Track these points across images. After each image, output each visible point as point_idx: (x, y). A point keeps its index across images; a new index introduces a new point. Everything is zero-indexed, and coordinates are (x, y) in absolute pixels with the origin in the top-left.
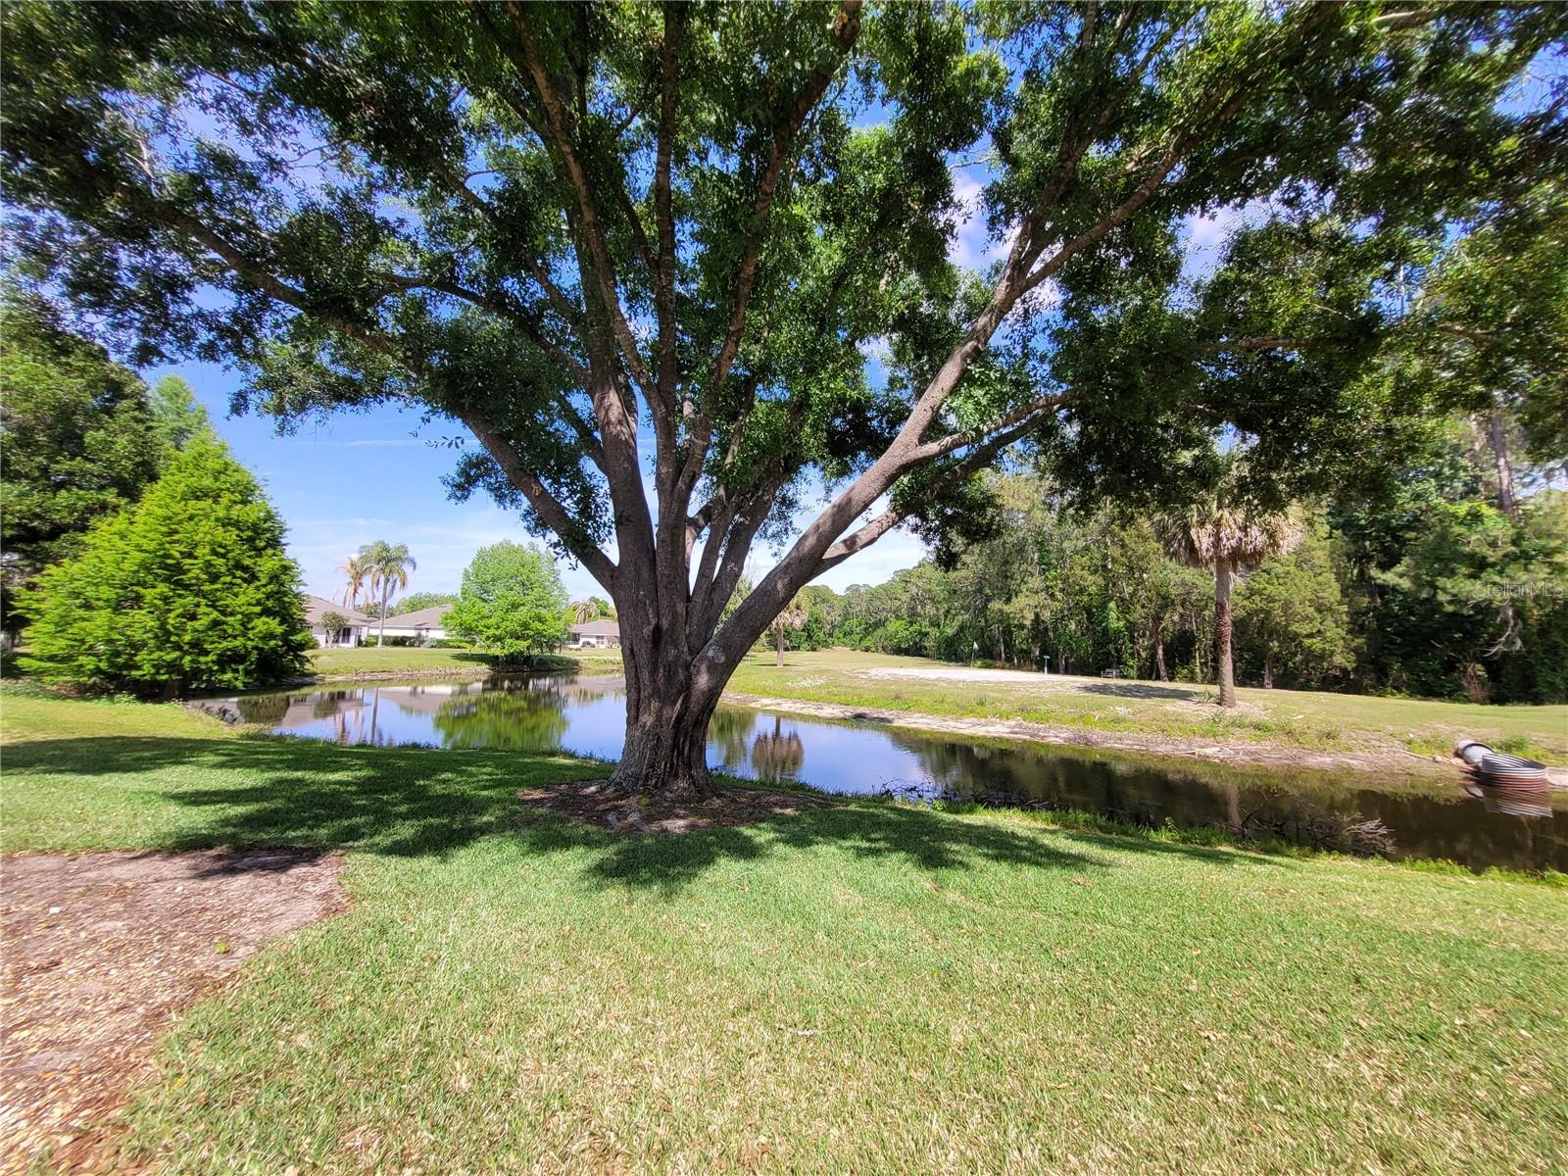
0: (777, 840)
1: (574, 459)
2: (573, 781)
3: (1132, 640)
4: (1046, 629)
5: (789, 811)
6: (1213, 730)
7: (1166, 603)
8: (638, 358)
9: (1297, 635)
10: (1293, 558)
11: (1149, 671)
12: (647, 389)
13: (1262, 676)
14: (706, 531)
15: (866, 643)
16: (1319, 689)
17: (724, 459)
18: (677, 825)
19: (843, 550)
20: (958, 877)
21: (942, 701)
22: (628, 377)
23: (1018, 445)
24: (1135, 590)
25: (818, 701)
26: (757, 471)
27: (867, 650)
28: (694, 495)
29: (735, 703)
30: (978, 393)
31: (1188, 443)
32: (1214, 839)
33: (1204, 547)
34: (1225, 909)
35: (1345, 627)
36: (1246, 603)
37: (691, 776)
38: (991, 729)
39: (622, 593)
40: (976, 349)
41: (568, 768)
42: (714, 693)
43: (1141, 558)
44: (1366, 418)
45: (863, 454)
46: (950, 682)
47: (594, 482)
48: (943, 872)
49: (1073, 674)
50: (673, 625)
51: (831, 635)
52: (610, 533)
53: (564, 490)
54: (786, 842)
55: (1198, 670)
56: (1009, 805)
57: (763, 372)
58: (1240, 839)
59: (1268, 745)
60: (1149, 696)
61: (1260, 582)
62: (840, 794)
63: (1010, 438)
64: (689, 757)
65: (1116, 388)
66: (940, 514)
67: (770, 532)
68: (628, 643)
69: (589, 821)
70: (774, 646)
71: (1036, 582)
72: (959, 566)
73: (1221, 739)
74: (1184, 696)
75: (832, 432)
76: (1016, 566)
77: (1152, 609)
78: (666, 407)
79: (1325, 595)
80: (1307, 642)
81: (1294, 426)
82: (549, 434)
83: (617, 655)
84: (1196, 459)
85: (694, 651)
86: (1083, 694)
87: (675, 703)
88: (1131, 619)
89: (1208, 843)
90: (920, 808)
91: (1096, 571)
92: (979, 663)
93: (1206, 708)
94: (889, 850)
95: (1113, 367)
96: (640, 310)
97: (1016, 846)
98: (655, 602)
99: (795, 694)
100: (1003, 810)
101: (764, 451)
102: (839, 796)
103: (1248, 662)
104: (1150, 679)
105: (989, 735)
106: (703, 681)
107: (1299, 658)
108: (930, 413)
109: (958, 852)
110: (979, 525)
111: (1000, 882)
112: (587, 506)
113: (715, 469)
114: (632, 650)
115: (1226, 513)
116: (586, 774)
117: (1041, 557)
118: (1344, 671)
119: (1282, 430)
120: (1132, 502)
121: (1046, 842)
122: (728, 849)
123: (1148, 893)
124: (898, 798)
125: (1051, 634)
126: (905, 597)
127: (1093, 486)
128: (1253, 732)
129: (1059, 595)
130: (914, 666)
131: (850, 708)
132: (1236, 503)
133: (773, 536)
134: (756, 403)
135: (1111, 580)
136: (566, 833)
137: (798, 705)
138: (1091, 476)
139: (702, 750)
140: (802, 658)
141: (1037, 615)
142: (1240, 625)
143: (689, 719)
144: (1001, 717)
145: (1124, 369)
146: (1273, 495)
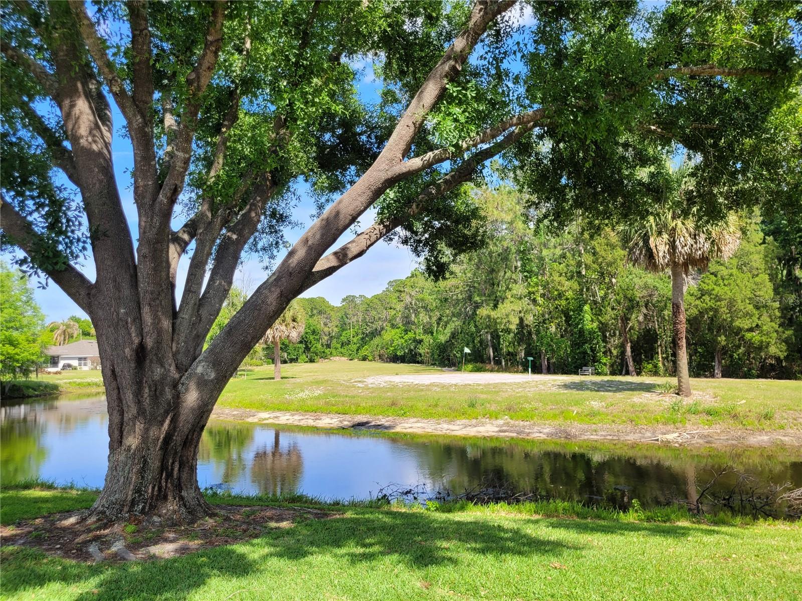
0: (271, 555)
1: (42, 170)
2: (50, 514)
3: (605, 339)
4: (530, 333)
5: (285, 525)
6: (673, 418)
7: (632, 305)
8: (110, 65)
9: (740, 330)
10: (735, 262)
11: (620, 368)
12: (120, 96)
13: (713, 367)
14: (193, 245)
15: (363, 352)
16: (758, 377)
17: (208, 173)
18: (165, 550)
19: (334, 262)
20: (446, 572)
21: (436, 405)
22: (100, 84)
23: (498, 160)
24: (606, 294)
25: (316, 411)
26: (243, 185)
27: (364, 359)
28: (177, 208)
29: (231, 419)
30: (456, 110)
31: (643, 160)
32: (673, 516)
33: (661, 254)
34: (680, 578)
35: (778, 321)
36: (698, 302)
37: (182, 498)
38: (481, 429)
39: (100, 313)
40: (454, 68)
41: (45, 500)
42: (204, 411)
43: (610, 264)
44: (786, 140)
45: (353, 168)
46: (443, 386)
47: (64, 195)
48: (433, 570)
49: (555, 373)
50: (158, 342)
51: (328, 346)
52: (84, 248)
53: (30, 203)
54: (280, 555)
55: (660, 365)
56: (497, 500)
57: (249, 84)
58: (695, 513)
59: (717, 428)
60: (618, 390)
61: (710, 283)
62: (337, 503)
63: (488, 154)
64: (179, 479)
65: (580, 108)
66: (427, 226)
67: (260, 246)
68: (108, 364)
69: (67, 554)
70: (271, 357)
71: (519, 289)
72: (447, 275)
73: (679, 425)
74: (648, 388)
75: (321, 146)
76: (502, 273)
77: (620, 310)
78: (143, 116)
79: (761, 293)
80: (748, 335)
81: (730, 146)
82: (12, 144)
83: (95, 376)
84: (652, 175)
85: (182, 369)
86: (562, 391)
87: (162, 423)
88: (603, 320)
89: (669, 520)
90: (415, 510)
91: (572, 277)
92: (470, 366)
93: (667, 399)
94: (383, 553)
95: (577, 89)
96: (110, 15)
97: (501, 538)
98: (139, 319)
99: (293, 407)
100: (492, 505)
101: (250, 164)
102: (337, 506)
103: (702, 356)
104: (621, 374)
105: (480, 435)
106: (192, 397)
107: (742, 350)
108: (412, 129)
109: (447, 549)
110: (465, 236)
111: (485, 573)
112: (57, 220)
113: (199, 183)
114: (113, 371)
115: (679, 222)
116: (65, 506)
117: (524, 265)
118: (778, 359)
119: (721, 150)
120: (598, 214)
121: (529, 531)
122: (220, 569)
123: (615, 571)
124: (394, 502)
125: (534, 337)
126: (399, 307)
127: (565, 200)
128: (706, 417)
129: (540, 300)
130: (409, 372)
131: (348, 417)
132: (686, 214)
133: (264, 249)
134: (241, 116)
135: (585, 285)
136: (41, 570)
137: (297, 417)
138: (562, 191)
139: (193, 469)
140: (301, 370)
141: (521, 320)
142: (694, 323)
143: (177, 438)
144: (490, 418)
145: (586, 91)
146: (715, 207)
